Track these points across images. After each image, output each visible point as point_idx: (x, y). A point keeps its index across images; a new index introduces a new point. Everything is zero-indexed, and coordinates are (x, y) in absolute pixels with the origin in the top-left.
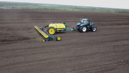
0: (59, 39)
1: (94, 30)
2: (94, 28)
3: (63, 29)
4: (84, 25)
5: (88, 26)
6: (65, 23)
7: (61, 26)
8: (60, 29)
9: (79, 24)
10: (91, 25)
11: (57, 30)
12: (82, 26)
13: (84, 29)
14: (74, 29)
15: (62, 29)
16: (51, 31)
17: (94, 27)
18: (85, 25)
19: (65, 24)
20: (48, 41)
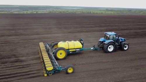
0: (70, 71)
1: (125, 49)
2: (125, 46)
3: (79, 49)
4: (110, 42)
5: (116, 43)
6: (82, 40)
7: (75, 45)
8: (74, 49)
9: (102, 39)
10: (121, 41)
11: (70, 50)
12: (107, 44)
13: (110, 48)
14: (94, 47)
15: (77, 50)
16: (61, 54)
17: (125, 44)
18: (112, 42)
19: (82, 42)
20: (53, 74)
